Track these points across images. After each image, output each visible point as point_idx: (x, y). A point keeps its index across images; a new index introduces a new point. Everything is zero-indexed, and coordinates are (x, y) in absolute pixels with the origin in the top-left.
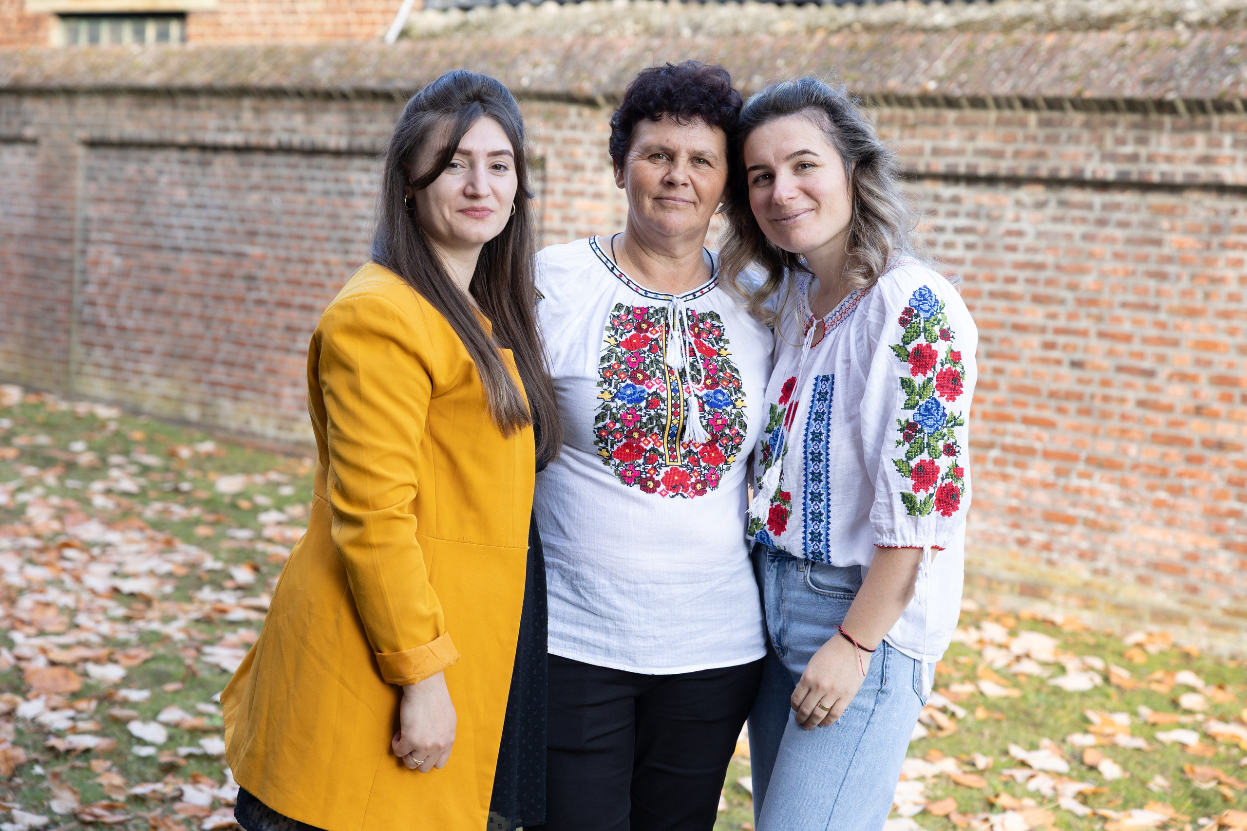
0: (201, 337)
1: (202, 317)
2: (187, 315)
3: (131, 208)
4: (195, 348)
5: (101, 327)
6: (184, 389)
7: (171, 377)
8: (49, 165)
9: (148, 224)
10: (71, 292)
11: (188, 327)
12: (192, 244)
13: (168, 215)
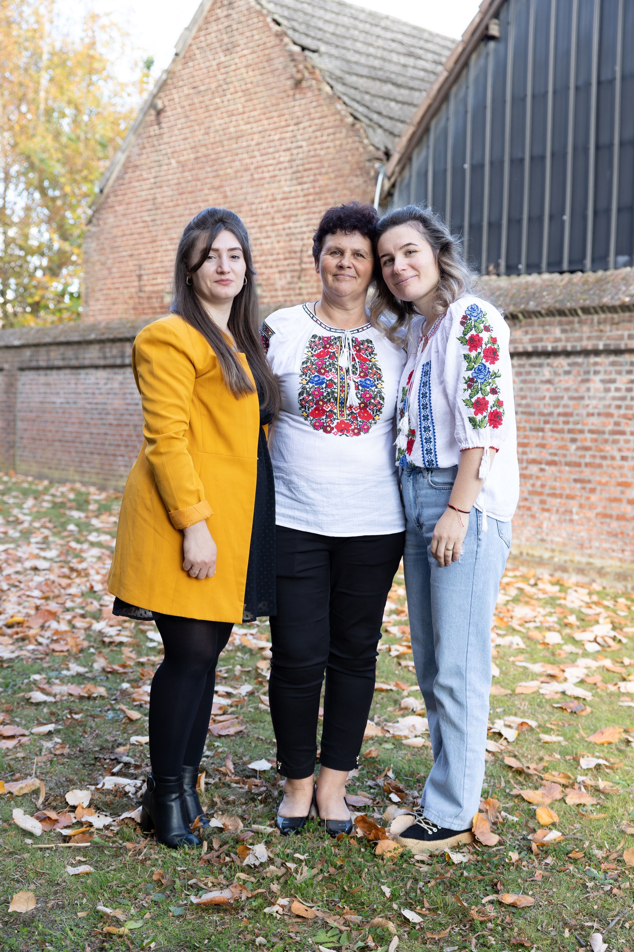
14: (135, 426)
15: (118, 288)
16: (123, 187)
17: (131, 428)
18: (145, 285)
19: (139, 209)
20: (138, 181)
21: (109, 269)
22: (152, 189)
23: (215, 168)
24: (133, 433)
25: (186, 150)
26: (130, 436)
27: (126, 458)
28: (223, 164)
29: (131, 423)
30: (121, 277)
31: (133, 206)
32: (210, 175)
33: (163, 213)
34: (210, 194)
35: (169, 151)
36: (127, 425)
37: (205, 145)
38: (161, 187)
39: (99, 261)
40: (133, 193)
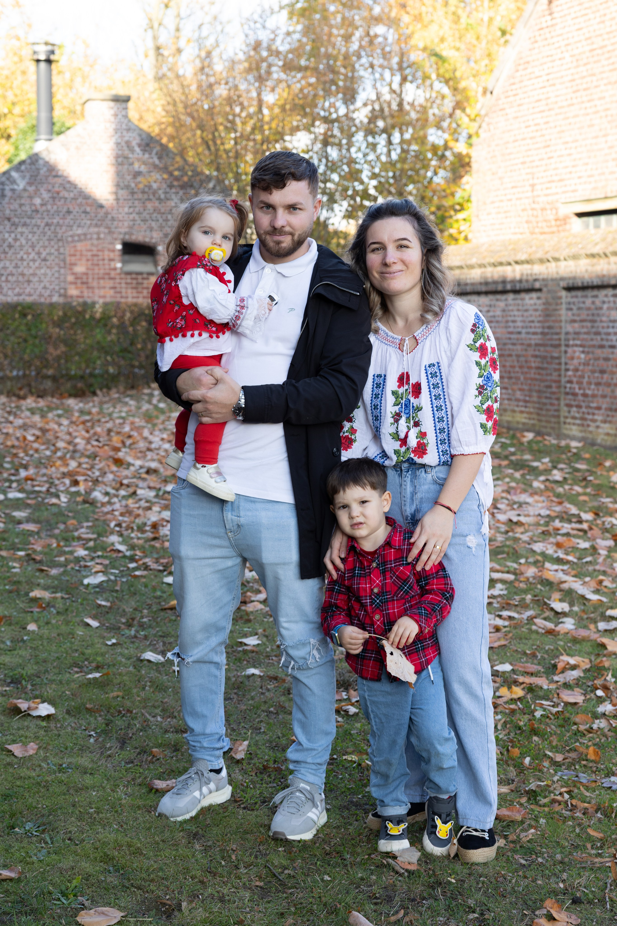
3: (589, 324)
5: (575, 395)
7: (610, 422)
8: (547, 303)
9: (598, 333)
10: (560, 375)
13: (608, 327)
14: (518, 356)
15: (510, 200)
16: (514, 87)
17: (514, 358)
18: (538, 196)
19: (531, 111)
20: (530, 79)
21: (501, 178)
22: (544, 87)
24: (516, 364)
25: (580, 41)
26: (513, 367)
27: (510, 391)
29: (514, 353)
30: (513, 187)
31: (525, 107)
32: (606, 69)
33: (556, 114)
34: (607, 91)
35: (562, 43)
36: (510, 355)
37: (601, 35)
38: (554, 85)
39: (490, 170)
40: (525, 93)
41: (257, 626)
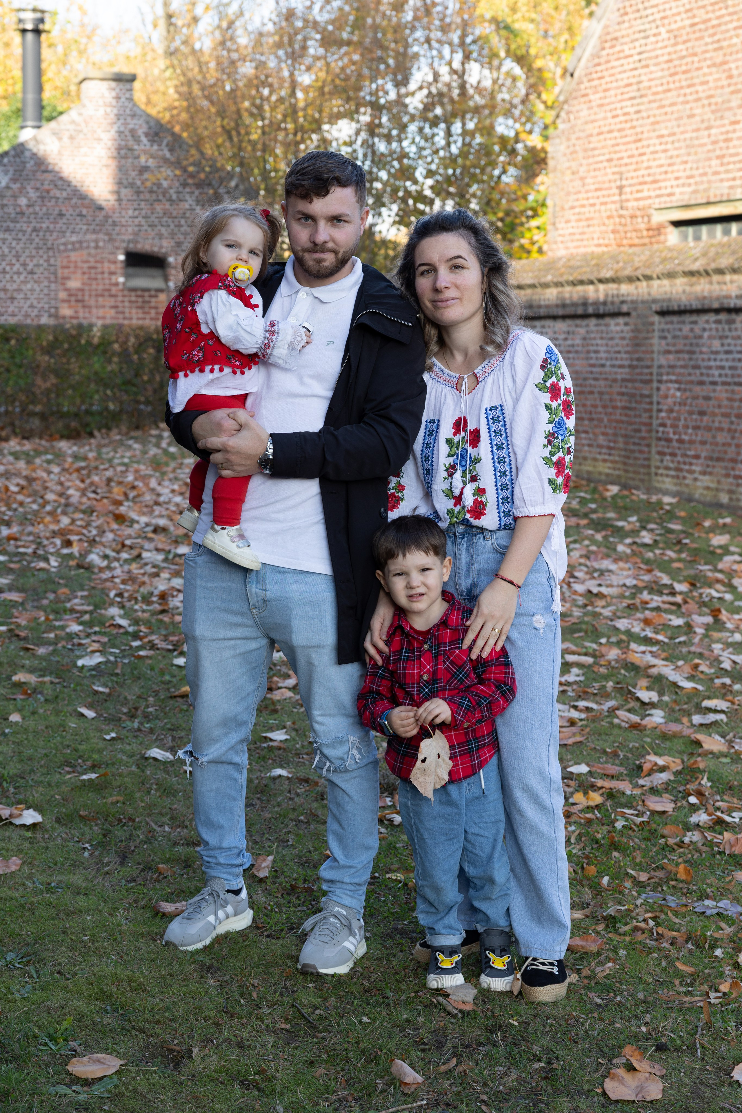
0: (730, 445)
1: (729, 430)
2: (720, 429)
3: (687, 356)
4: (726, 452)
5: (669, 440)
6: (719, 482)
7: (711, 474)
8: (636, 330)
9: (697, 367)
10: (651, 417)
11: (721, 438)
12: (724, 379)
13: (709, 360)
14: (601, 393)
15: (593, 205)
16: (599, 68)
17: (596, 396)
18: (628, 200)
19: (619, 97)
20: (619, 59)
21: (582, 179)
22: (636, 69)
23: (716, 38)
24: (598, 402)
25: (679, 14)
26: (595, 406)
27: (591, 436)
28: (727, 31)
29: (596, 390)
30: (597, 190)
31: (612, 92)
32: (710, 47)
33: (650, 102)
34: (711, 74)
35: (658, 16)
36: (591, 393)
38: (647, 66)
39: (569, 168)
40: (613, 75)
41: (285, 717)
